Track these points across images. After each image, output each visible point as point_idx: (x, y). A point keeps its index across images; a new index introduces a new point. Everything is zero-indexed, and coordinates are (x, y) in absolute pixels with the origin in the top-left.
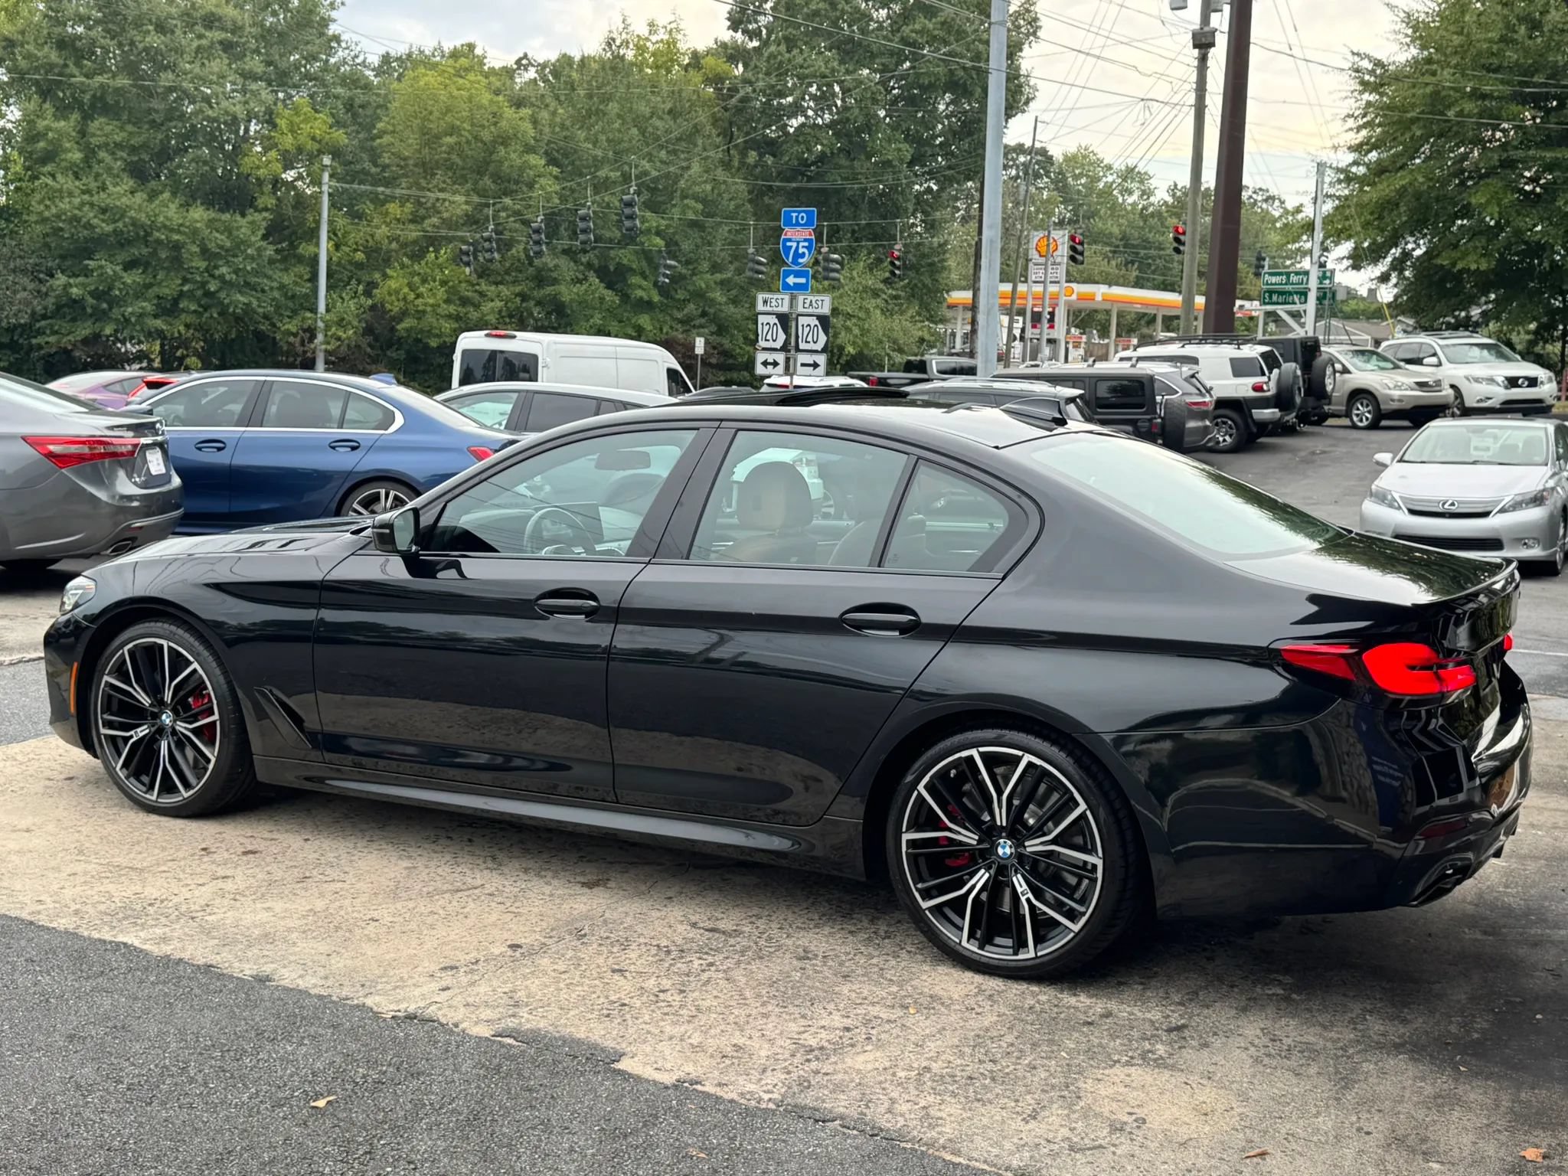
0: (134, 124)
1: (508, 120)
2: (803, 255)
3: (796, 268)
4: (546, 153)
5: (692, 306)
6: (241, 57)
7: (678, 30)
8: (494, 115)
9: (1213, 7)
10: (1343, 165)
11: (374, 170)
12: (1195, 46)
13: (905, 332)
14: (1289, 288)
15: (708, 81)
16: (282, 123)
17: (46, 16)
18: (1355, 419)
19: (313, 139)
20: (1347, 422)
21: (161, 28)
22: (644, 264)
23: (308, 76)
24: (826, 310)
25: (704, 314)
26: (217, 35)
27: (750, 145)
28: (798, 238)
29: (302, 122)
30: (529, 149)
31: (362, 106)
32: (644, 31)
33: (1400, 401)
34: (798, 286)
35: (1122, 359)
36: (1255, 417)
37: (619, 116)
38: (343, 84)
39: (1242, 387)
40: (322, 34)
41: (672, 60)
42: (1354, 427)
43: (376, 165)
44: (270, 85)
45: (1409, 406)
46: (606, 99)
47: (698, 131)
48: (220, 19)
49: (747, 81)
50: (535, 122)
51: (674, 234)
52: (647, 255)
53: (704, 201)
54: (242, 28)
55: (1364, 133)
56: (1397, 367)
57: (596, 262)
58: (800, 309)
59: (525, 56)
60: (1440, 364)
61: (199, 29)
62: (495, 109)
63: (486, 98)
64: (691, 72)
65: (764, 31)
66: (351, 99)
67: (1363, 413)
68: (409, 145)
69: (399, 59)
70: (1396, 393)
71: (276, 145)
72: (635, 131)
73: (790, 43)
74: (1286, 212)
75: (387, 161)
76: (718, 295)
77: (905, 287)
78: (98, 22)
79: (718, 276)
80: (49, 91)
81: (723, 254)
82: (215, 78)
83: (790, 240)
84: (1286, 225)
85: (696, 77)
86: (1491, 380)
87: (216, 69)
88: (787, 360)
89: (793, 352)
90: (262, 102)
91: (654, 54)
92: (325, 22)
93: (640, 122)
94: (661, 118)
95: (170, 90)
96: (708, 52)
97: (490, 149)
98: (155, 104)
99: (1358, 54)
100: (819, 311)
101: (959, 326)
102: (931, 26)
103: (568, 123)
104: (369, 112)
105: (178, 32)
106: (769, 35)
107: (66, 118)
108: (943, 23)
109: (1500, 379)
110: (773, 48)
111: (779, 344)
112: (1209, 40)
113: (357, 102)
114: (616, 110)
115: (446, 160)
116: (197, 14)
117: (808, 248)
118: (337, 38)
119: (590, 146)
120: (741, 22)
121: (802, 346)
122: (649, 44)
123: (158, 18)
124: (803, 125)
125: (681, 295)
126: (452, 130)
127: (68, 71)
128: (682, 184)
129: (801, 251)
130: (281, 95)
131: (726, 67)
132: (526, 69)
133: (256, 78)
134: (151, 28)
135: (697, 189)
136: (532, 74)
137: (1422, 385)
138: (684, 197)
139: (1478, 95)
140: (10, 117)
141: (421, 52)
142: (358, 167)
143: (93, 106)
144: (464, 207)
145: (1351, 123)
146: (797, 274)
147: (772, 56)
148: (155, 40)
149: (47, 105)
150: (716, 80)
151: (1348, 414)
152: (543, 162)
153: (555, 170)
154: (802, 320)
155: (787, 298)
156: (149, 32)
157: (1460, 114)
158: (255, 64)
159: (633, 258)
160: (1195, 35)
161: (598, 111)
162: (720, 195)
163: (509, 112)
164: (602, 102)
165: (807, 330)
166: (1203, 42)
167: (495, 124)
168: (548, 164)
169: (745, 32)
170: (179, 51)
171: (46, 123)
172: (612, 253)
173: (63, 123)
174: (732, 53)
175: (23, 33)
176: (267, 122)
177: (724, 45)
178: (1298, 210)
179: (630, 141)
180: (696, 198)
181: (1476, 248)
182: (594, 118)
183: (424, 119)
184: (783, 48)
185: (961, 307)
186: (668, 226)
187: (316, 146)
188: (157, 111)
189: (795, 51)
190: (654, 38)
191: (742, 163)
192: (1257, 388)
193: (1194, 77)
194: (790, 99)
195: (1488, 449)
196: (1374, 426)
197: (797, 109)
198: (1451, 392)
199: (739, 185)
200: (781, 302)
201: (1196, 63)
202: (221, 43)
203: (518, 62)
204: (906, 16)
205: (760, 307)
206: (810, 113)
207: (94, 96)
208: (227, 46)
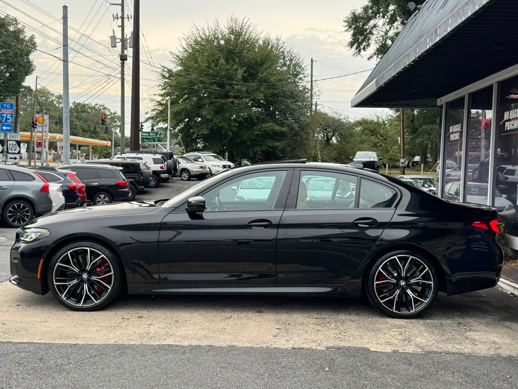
2: (9, 119)
3: (6, 124)
9: (125, 48)
10: (159, 100)
12: (121, 60)
14: (149, 137)
18: (183, 177)
20: (180, 178)
24: (19, 139)
28: (7, 113)
33: (196, 172)
34: (7, 130)
35: (117, 158)
36: (162, 176)
39: (157, 167)
42: (183, 180)
45: (198, 174)
55: (164, 91)
56: (192, 162)
58: (9, 138)
60: (203, 161)
67: (185, 176)
70: (195, 170)
74: (111, 113)
83: (4, 114)
84: (112, 117)
86: (219, 166)
89: (6, 153)
99: (164, 67)
100: (16, 139)
109: (221, 166)
112: (125, 58)
117: (12, 117)
121: (10, 151)
129: (8, 117)
137: (201, 167)
139: (202, 82)
145: (160, 88)
146: (7, 126)
151: (180, 176)
154: (9, 142)
155: (3, 134)
157: (199, 87)
160: (121, 56)
165: (11, 146)
166: (123, 58)
178: (115, 113)
181: (204, 127)
192: (162, 168)
193: (120, 69)
195: (262, 185)
196: (189, 180)
198: (208, 169)
201: (120, 65)
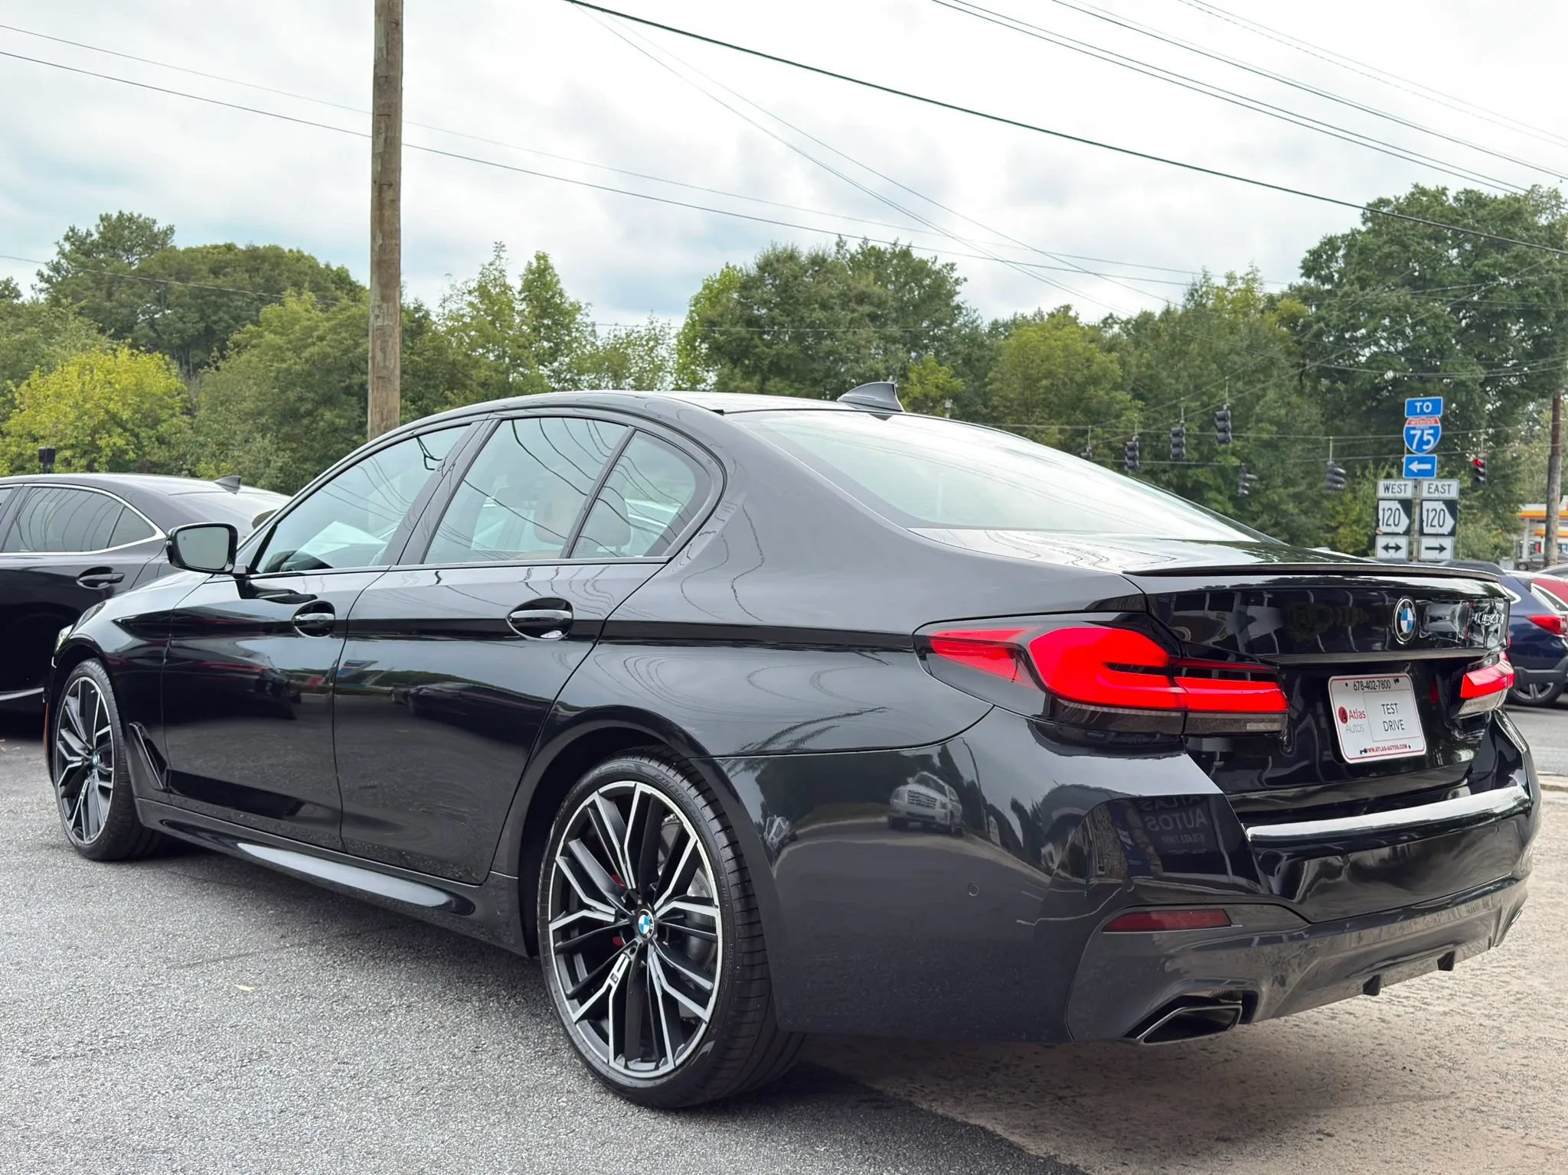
0: (800, 382)
1: (1099, 364)
2: (1428, 443)
3: (1420, 455)
4: (1133, 389)
5: (1265, 517)
6: (884, 325)
7: (1254, 280)
8: (1088, 360)
11: (985, 411)
13: (1479, 537)
15: (1283, 321)
16: (913, 376)
17: (739, 302)
19: (937, 387)
21: (824, 306)
22: (1220, 480)
23: (934, 338)
24: (1453, 494)
25: (1276, 524)
26: (866, 309)
27: (1324, 372)
28: (1423, 426)
29: (928, 375)
30: (1117, 387)
31: (978, 360)
32: (1221, 282)
34: (1422, 473)
37: (1199, 355)
38: (963, 342)
40: (948, 305)
41: (1249, 305)
43: (986, 407)
44: (905, 345)
46: (1188, 341)
47: (1273, 364)
48: (869, 296)
49: (1319, 319)
50: (1123, 364)
51: (1248, 454)
52: (1222, 471)
53: (1279, 424)
54: (886, 302)
57: (1175, 481)
58: (1425, 494)
59: (1111, 316)
61: (852, 305)
62: (1088, 354)
63: (1079, 347)
64: (1267, 312)
65: (1336, 276)
66: (969, 354)
68: (1014, 390)
69: (1005, 325)
71: (907, 394)
72: (1214, 366)
73: (1363, 283)
75: (996, 403)
76: (1291, 507)
77: (1477, 498)
78: (776, 305)
79: (1291, 490)
80: (738, 359)
81: (1296, 470)
82: (863, 343)
83: (1414, 428)
85: (1272, 318)
87: (865, 336)
88: (1410, 544)
89: (1416, 536)
90: (898, 360)
91: (1232, 302)
92: (951, 294)
93: (1219, 359)
94: (1239, 354)
95: (830, 353)
96: (1283, 295)
97: (1082, 387)
98: (815, 366)
100: (1446, 496)
101: (1526, 540)
102: (1503, 259)
103: (1154, 363)
104: (982, 364)
105: (837, 308)
106: (1341, 278)
107: (751, 380)
108: (1516, 257)
110: (1347, 288)
111: (1401, 529)
113: (974, 356)
114: (1196, 351)
115: (1044, 400)
116: (851, 294)
117: (1434, 436)
118: (958, 307)
119: (1173, 381)
120: (1314, 269)
121: (1426, 530)
122: (1227, 293)
123: (822, 299)
124: (1374, 355)
125: (1255, 507)
126: (1049, 374)
127: (753, 343)
128: (1258, 409)
129: (1425, 438)
130: (913, 354)
131: (1302, 307)
132: (1111, 327)
133: (894, 341)
134: (816, 306)
135: (1272, 413)
136: (1116, 328)
138: (1259, 420)
140: (709, 382)
141: (1024, 318)
142: (973, 409)
143: (770, 371)
144: (1058, 436)
146: (1421, 461)
147: (1346, 294)
148: (819, 315)
149: (737, 371)
150: (1290, 320)
152: (1129, 397)
153: (1140, 404)
154: (1426, 505)
155: (1410, 484)
156: (815, 309)
158: (893, 330)
159: (1211, 476)
161: (1179, 353)
162: (1294, 418)
163: (1100, 357)
164: (1184, 344)
165: (1432, 515)
167: (1088, 367)
168: (1134, 399)
169: (1318, 277)
170: (837, 324)
171: (735, 384)
172: (1190, 472)
173: (748, 383)
174: (1304, 295)
175: (722, 316)
176: (902, 376)
177: (1300, 289)
179: (1209, 375)
180: (1271, 421)
182: (1176, 358)
183: (1027, 368)
184: (1357, 287)
185: (1528, 520)
186: (1243, 447)
187: (940, 393)
188: (817, 371)
189: (1368, 290)
190: (1232, 288)
191: (1315, 388)
194: (1363, 331)
197: (1370, 339)
199: (1313, 412)
200: (1404, 488)
202: (869, 315)
203: (1105, 321)
204: (1479, 253)
205: (1381, 493)
206: (1383, 342)
207: (771, 362)
208: (873, 317)
